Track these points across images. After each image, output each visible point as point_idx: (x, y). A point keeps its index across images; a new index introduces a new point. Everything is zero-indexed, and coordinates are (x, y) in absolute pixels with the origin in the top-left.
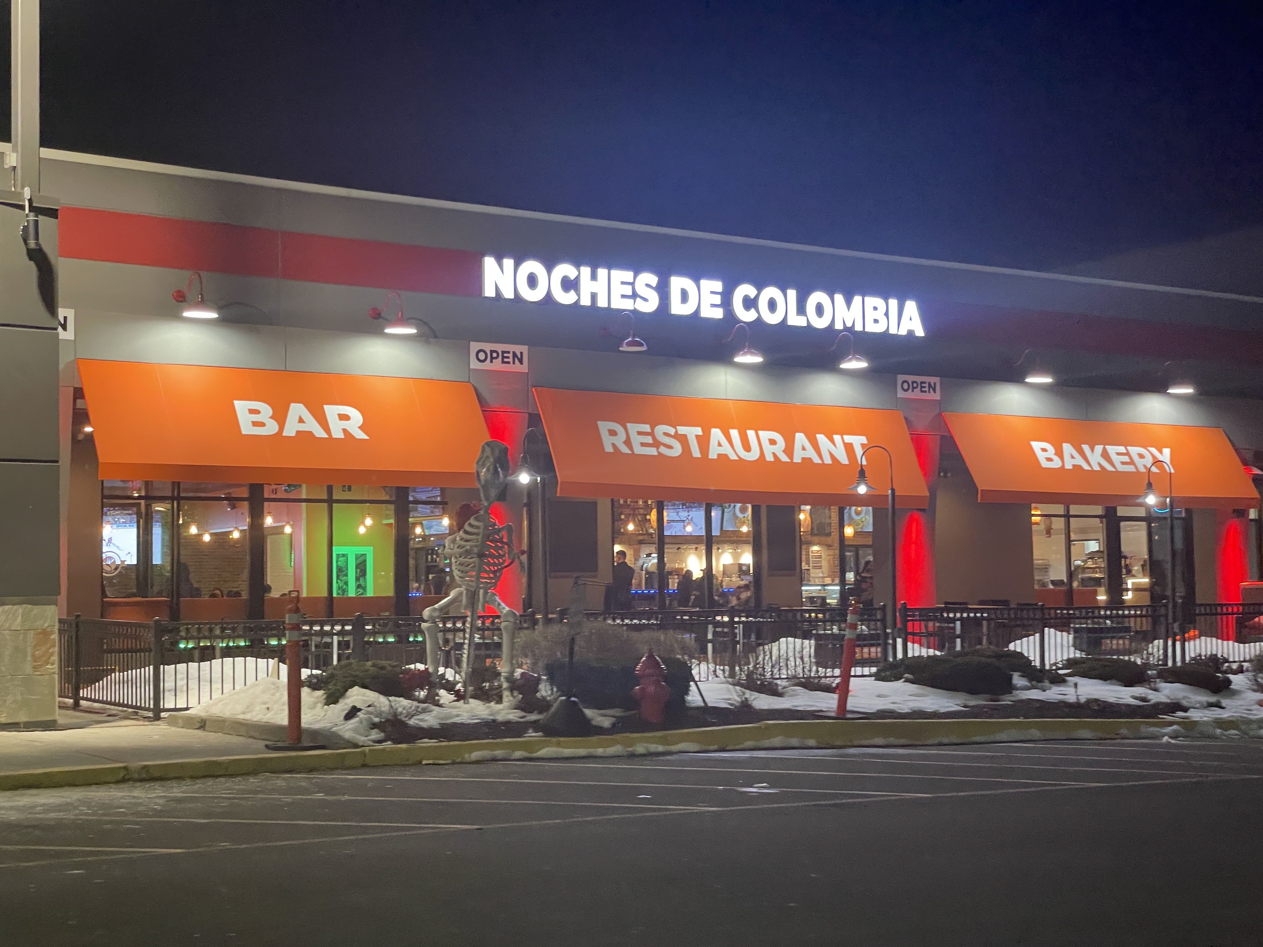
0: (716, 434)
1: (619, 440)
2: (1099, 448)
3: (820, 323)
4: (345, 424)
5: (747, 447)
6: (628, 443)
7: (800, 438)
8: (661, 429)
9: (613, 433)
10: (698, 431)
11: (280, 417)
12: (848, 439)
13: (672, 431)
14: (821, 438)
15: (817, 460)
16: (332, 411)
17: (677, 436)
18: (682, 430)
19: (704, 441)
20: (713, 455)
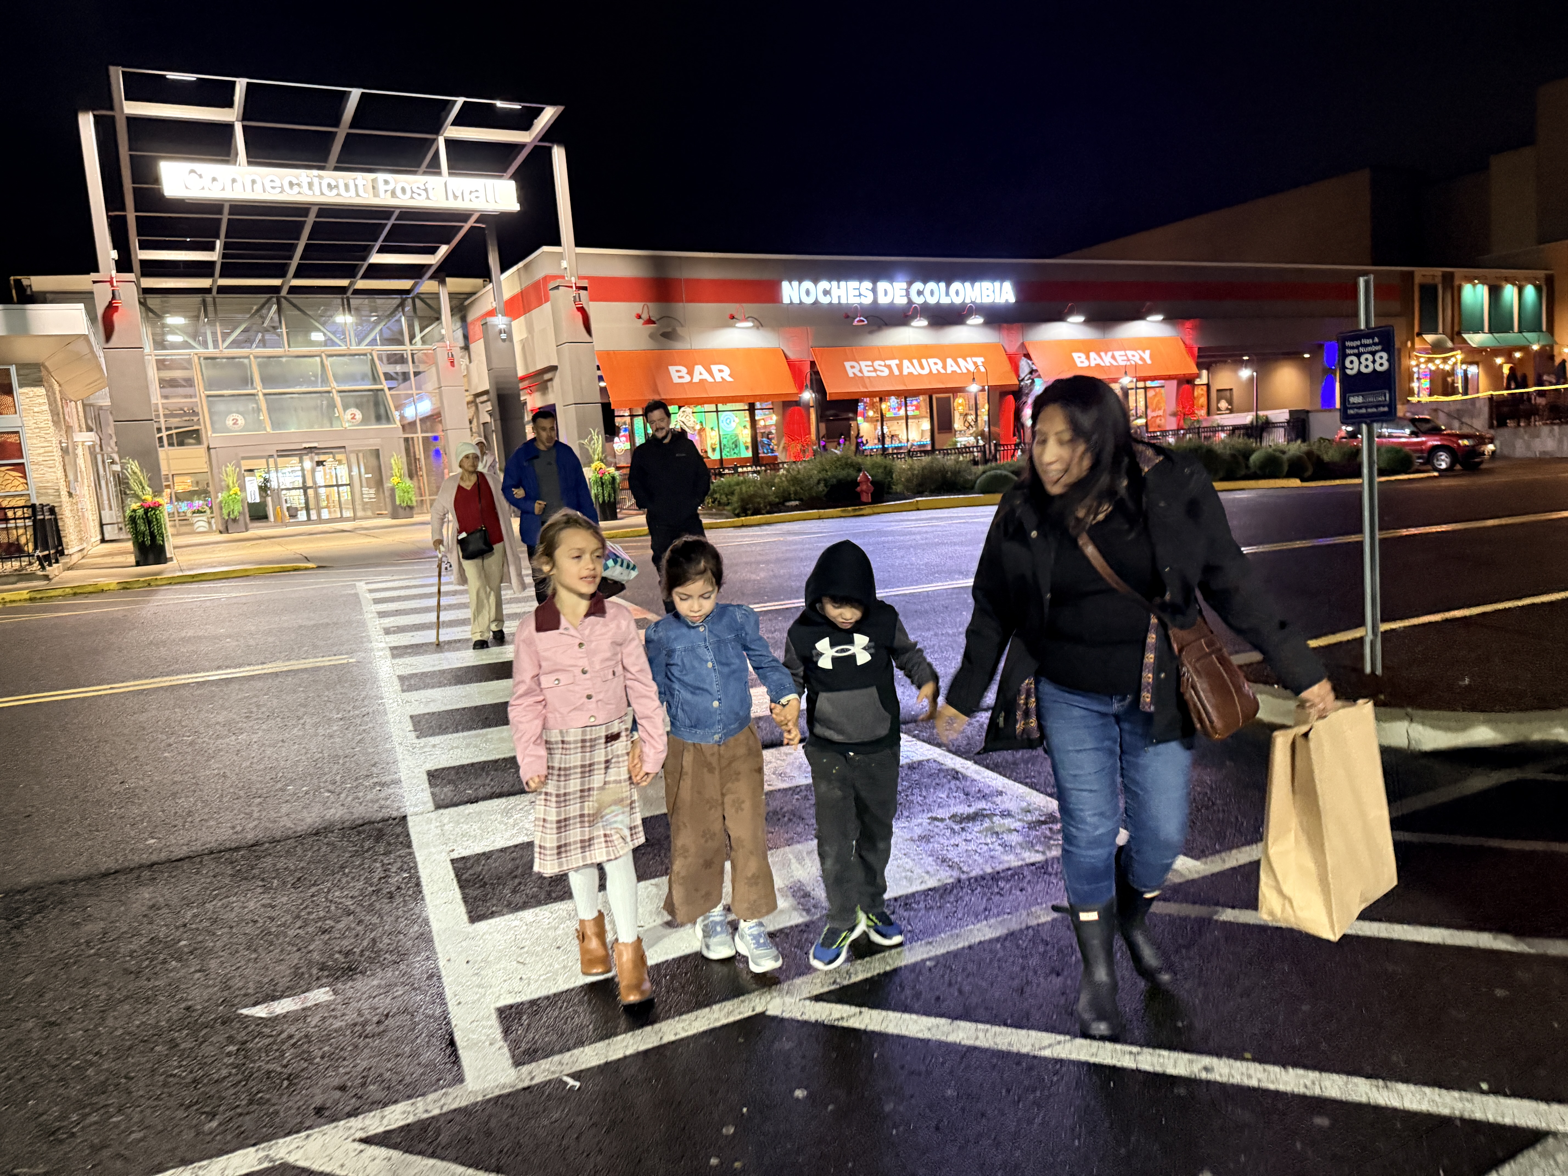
0: (906, 363)
1: (856, 371)
2: (1110, 354)
3: (958, 301)
4: (721, 374)
5: (922, 368)
6: (861, 371)
7: (949, 361)
8: (876, 363)
9: (852, 367)
10: (897, 362)
11: (691, 373)
12: (975, 359)
13: (882, 363)
14: (960, 361)
15: (959, 371)
16: (715, 368)
17: (885, 366)
18: (888, 362)
19: (900, 367)
20: (905, 372)
